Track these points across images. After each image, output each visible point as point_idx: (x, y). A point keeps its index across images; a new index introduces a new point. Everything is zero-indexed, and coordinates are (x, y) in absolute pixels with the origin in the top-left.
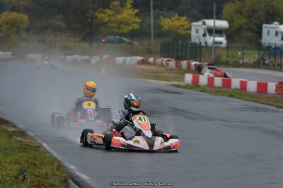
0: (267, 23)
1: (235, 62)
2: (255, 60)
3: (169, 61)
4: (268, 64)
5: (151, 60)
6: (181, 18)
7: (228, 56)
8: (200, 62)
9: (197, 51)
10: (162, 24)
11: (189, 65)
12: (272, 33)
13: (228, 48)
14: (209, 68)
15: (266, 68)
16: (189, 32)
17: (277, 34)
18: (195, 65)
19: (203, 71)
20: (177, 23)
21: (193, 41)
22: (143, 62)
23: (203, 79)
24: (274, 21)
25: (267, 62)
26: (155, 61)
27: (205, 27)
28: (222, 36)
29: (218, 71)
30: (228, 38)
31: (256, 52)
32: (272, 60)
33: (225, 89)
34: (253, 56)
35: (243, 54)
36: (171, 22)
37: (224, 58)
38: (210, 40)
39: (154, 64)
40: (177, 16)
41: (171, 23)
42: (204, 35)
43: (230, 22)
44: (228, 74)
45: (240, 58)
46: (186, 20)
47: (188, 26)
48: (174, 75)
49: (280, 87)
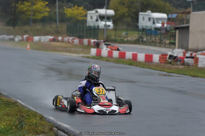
0: (142, 11)
1: (121, 40)
2: (136, 39)
3: (73, 39)
4: (145, 42)
5: (60, 38)
6: (79, 8)
7: (116, 36)
8: (97, 39)
9: (94, 32)
10: (65, 12)
11: (89, 42)
12: (146, 19)
13: (115, 29)
14: (105, 44)
15: (144, 44)
16: (85, 18)
17: (150, 19)
18: (94, 42)
19: (101, 46)
20: (76, 12)
21: (88, 25)
22: (54, 40)
23: (105, 51)
24: (148, 10)
25: (145, 39)
26: (63, 39)
27: (97, 14)
28: (110, 21)
29: (113, 46)
30: (114, 23)
31: (137, 32)
32: (149, 38)
33: (122, 60)
34: (134, 36)
35: (127, 34)
36: (72, 11)
37: (113, 37)
38: (102, 24)
39: (63, 41)
40: (76, 7)
42: (97, 20)
43: (116, 11)
44: (120, 48)
45: (125, 37)
46: (83, 10)
47: (84, 14)
48: (81, 49)
49: (163, 58)
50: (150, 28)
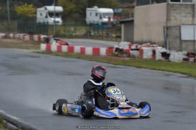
0: (89, 7)
1: (70, 35)
2: (84, 33)
3: (24, 35)
4: (93, 36)
5: (11, 35)
6: (30, 6)
7: (64, 31)
8: (47, 35)
9: (44, 28)
10: (16, 10)
11: (39, 38)
12: (94, 14)
13: (64, 25)
14: (55, 40)
16: (35, 15)
17: (96, 14)
18: (44, 38)
19: (50, 42)
20: (26, 9)
21: (38, 22)
22: (5, 37)
23: (54, 46)
24: (94, 6)
25: (92, 34)
26: (14, 36)
27: (46, 11)
28: (58, 17)
29: (62, 41)
30: (63, 19)
31: (85, 27)
32: (96, 32)
33: (70, 54)
34: (82, 31)
35: (75, 29)
37: (62, 33)
38: (51, 20)
39: (14, 38)
40: (26, 5)
41: (22, 9)
42: (46, 17)
43: (64, 7)
44: (69, 43)
45: (73, 32)
46: (33, 7)
47: (34, 11)
48: (31, 45)
49: (110, 51)
50: (97, 23)
